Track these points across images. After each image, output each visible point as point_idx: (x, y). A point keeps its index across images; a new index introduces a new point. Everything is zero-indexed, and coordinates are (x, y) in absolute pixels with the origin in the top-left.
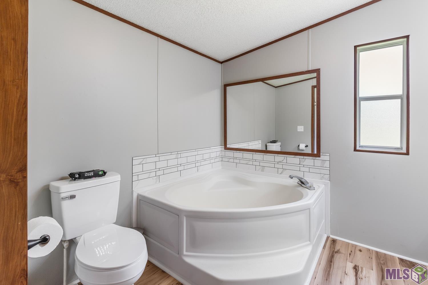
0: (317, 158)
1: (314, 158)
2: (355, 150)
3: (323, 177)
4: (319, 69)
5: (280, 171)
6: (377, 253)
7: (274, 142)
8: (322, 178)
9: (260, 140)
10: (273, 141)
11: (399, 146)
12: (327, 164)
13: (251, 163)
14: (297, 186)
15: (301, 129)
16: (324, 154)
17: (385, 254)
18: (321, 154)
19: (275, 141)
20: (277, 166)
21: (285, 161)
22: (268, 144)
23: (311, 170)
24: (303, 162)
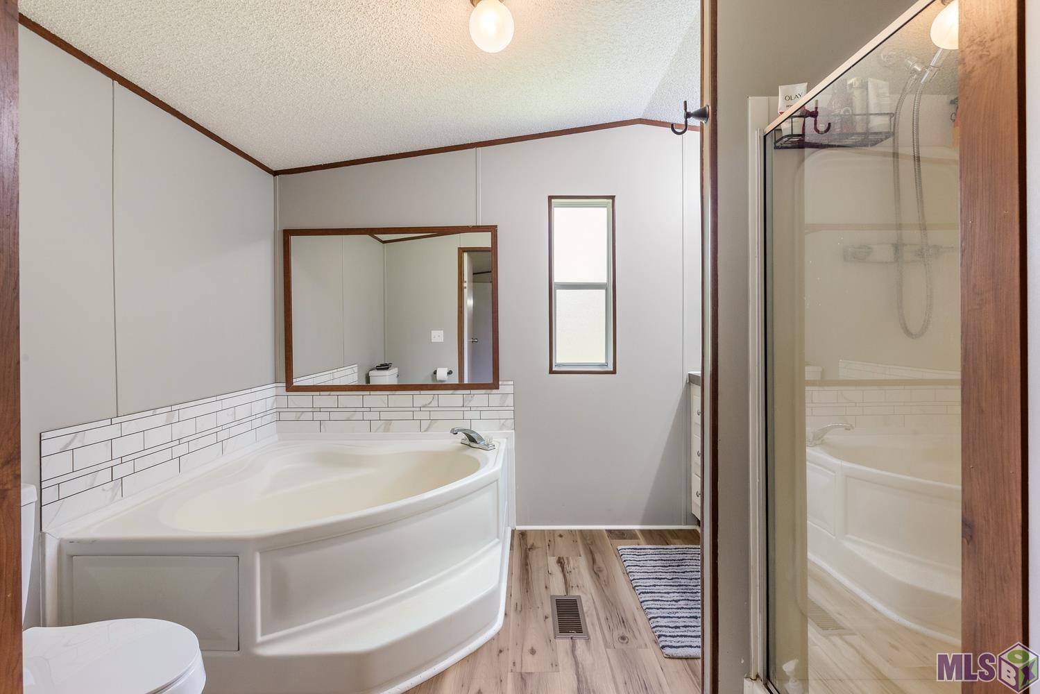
0: (494, 391)
1: (489, 391)
2: (551, 372)
3: (503, 424)
4: (496, 226)
5: (425, 424)
6: (581, 531)
7: (384, 367)
8: (502, 427)
9: (356, 365)
10: (382, 365)
11: (603, 361)
12: (510, 401)
13: (359, 416)
14: (460, 450)
15: (437, 336)
16: (505, 383)
17: (591, 531)
18: (500, 383)
19: (386, 365)
20: (418, 415)
21: (435, 403)
22: (372, 373)
23: (484, 415)
24: (470, 401)
